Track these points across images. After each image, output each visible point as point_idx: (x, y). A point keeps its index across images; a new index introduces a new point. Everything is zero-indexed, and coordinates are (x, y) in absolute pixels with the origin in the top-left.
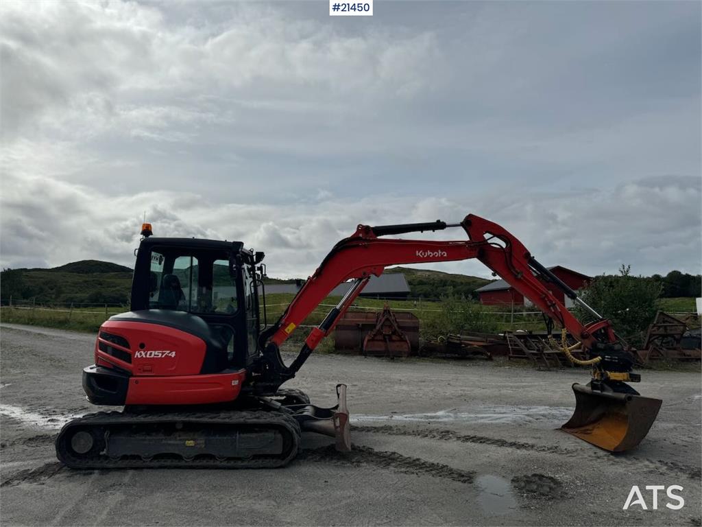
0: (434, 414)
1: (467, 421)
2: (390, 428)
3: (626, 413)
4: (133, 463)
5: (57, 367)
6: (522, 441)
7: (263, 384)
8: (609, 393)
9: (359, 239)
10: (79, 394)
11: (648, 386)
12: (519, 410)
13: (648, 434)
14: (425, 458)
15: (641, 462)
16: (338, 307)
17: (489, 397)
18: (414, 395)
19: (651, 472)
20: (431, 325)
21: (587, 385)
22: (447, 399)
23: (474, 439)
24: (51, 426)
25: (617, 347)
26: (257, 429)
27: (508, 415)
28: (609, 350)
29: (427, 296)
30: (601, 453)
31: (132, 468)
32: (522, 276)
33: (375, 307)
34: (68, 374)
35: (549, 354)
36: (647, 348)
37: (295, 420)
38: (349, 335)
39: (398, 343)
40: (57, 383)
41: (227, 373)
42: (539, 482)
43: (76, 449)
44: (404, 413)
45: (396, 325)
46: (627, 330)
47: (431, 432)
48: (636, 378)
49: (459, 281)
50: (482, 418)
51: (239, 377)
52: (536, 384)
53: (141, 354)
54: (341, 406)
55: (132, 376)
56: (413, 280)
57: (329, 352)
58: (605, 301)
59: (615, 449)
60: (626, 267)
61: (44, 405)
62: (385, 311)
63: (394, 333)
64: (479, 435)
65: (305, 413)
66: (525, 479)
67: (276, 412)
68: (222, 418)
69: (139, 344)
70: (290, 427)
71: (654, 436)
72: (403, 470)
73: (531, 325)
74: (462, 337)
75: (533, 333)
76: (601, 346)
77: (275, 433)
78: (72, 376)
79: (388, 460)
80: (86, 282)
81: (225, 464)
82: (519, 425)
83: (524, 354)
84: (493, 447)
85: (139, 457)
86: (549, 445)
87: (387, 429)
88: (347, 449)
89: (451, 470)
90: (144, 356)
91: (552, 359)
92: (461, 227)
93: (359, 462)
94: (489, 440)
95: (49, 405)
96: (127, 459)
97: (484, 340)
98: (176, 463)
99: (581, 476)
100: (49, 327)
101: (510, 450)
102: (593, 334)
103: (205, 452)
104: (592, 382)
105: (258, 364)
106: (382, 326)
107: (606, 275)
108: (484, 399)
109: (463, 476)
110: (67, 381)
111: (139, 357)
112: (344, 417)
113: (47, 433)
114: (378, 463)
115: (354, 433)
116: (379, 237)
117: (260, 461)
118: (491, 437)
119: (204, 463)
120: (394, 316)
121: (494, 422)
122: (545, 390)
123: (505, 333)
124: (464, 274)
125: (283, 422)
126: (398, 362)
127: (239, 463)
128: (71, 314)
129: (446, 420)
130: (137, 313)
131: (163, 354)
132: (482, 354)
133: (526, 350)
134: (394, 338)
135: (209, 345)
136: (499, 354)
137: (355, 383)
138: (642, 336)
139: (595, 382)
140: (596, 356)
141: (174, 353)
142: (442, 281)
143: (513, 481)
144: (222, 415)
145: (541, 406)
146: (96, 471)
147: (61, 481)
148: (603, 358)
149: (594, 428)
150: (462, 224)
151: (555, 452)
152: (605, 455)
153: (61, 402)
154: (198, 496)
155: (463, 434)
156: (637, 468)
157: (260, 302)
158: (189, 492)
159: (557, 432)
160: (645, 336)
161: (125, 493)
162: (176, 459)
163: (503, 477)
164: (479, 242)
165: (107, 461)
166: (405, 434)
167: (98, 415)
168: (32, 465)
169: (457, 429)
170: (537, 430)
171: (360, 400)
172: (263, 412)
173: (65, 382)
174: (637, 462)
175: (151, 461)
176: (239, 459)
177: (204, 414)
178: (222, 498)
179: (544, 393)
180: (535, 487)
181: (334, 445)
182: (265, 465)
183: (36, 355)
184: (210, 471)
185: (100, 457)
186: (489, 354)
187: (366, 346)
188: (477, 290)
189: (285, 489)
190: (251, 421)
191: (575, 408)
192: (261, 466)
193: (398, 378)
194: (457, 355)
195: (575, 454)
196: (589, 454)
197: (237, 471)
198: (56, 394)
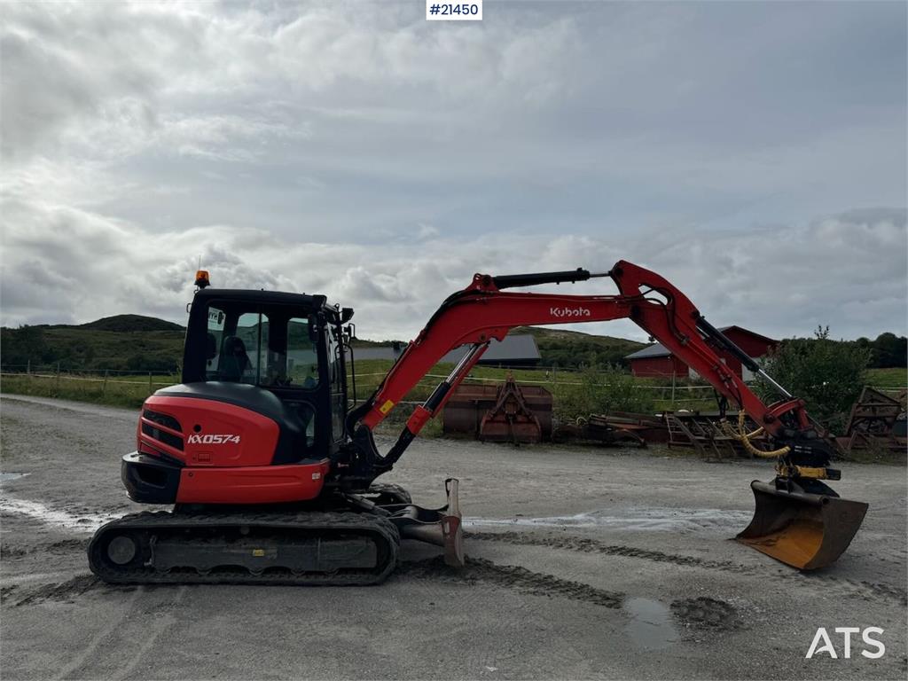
0: (570, 518)
2: (514, 535)
3: (820, 520)
4: (186, 577)
5: (89, 453)
6: (685, 554)
7: (352, 477)
8: (799, 494)
9: (477, 292)
10: (117, 486)
11: (851, 484)
12: (681, 514)
13: (849, 547)
14: (559, 574)
15: (839, 583)
16: (448, 379)
17: (643, 497)
18: (545, 493)
19: (852, 596)
20: (567, 402)
21: (770, 484)
22: (588, 498)
23: (623, 551)
24: (81, 528)
25: (811, 434)
26: (343, 536)
27: (668, 520)
28: (801, 439)
29: (562, 364)
30: (787, 571)
31: (184, 584)
32: (688, 342)
33: (496, 378)
34: (101, 461)
35: (720, 442)
36: (849, 435)
37: (393, 524)
38: (462, 415)
39: (525, 426)
40: (90, 473)
41: (306, 464)
42: (707, 608)
43: (114, 558)
44: (532, 516)
45: (522, 402)
46: (823, 411)
47: (567, 540)
48: (835, 475)
49: (604, 344)
50: (633, 523)
51: (321, 469)
52: (704, 479)
53: (195, 439)
54: (451, 507)
55: (185, 466)
56: (546, 343)
57: (436, 436)
58: (796, 372)
59: (807, 565)
60: (824, 329)
61: (73, 501)
62: (508, 384)
63: (520, 412)
64: (629, 545)
65: (405, 516)
66: (688, 603)
67: (369, 515)
68: (301, 521)
69: (193, 426)
70: (386, 533)
71: (857, 550)
72: (531, 589)
73: (697, 403)
74: (607, 418)
75: (701, 414)
76: (789, 433)
77: (367, 542)
78: (107, 464)
79: (511, 576)
80: (124, 342)
81: (303, 579)
82: (681, 534)
83: (688, 440)
84: (647, 562)
85: (193, 570)
86: (720, 559)
87: (510, 537)
88: (459, 562)
89: (593, 591)
90: (200, 442)
91: (725, 448)
92: (609, 277)
93: (474, 579)
94: (642, 552)
95: (78, 501)
96: (179, 572)
97: (637, 422)
98: (240, 577)
99: (762, 600)
100: (77, 400)
101: (669, 565)
102: (779, 417)
103: (277, 564)
104: (777, 480)
105: (345, 452)
106: (504, 403)
107: (797, 338)
108: (636, 499)
109: (608, 599)
110: (102, 471)
111: (193, 442)
112: (456, 521)
113: (77, 537)
114: (499, 581)
115: (469, 542)
116: (502, 290)
117: (348, 576)
118: (644, 549)
119: (276, 578)
120: (520, 390)
121: (648, 528)
122: (715, 489)
123: (664, 413)
124: (610, 336)
125: (378, 527)
126: (524, 450)
127: (321, 579)
128: (105, 385)
130: (191, 386)
131: (224, 438)
132: (634, 440)
133: (691, 436)
134: (520, 418)
135: (282, 427)
136: (655, 440)
137: (468, 477)
138: (843, 418)
139: (781, 480)
140: (783, 446)
141: (238, 437)
142: (581, 344)
143: (672, 605)
144: (300, 517)
145: (710, 508)
146: (139, 587)
147: (95, 599)
148: (793, 448)
149: (778, 538)
150: (610, 274)
151: (728, 569)
152: (793, 574)
153: (94, 497)
154: (270, 620)
155: (608, 544)
156: (834, 592)
157: (347, 371)
158: (258, 614)
159: (730, 544)
160: (847, 419)
161: (176, 615)
162: (241, 573)
163: (660, 600)
164: (632, 297)
165: (152, 575)
166: (533, 543)
167: (145, 518)
168: (58, 578)
169: (600, 537)
170: (704, 539)
171: (476, 498)
172: (352, 514)
173: (99, 471)
174: (834, 583)
175: (209, 575)
176: (321, 573)
177: (277, 516)
178: (300, 623)
179: (714, 492)
180: (701, 614)
181: (443, 556)
182: (355, 582)
183: (62, 437)
184: (284, 588)
185: (144, 569)
186: (640, 442)
187: (484, 428)
188: (627, 357)
189: (380, 612)
190: (337, 524)
191: (754, 513)
192: (350, 582)
193: (525, 470)
194: (601, 442)
195: (753, 572)
196: (773, 575)
197: (318, 588)
198: (87, 487)
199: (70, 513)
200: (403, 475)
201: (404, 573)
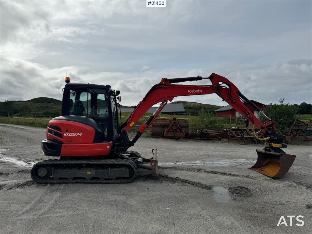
0: (194, 162)
1: (209, 165)
2: (176, 167)
3: (279, 162)
4: (64, 181)
5: (30, 142)
6: (233, 173)
7: (121, 148)
8: (273, 153)
9: (163, 84)
10: (40, 153)
11: (289, 150)
12: (232, 161)
13: (289, 171)
14: (191, 179)
15: (286, 182)
16: (153, 115)
17: (219, 155)
18: (186, 154)
19: (290, 186)
20: (194, 125)
21: (263, 150)
22: (201, 156)
23: (212, 172)
24: (28, 166)
25: (277, 133)
26: (117, 167)
27: (228, 163)
28: (273, 134)
29: (192, 114)
30: (268, 178)
31: (64, 183)
32: (236, 101)
33: (170, 118)
34: (35, 145)
35: (246, 138)
36: (290, 135)
37: (134, 163)
38: (158, 130)
39: (179, 133)
40: (31, 149)
41: (104, 143)
42: (240, 189)
43: (40, 175)
44: (182, 161)
45: (178, 125)
46: (281, 128)
47: (193, 169)
48: (285, 147)
49: (207, 107)
50: (216, 164)
51: (110, 145)
52: (240, 150)
53: (66, 134)
54: (154, 157)
55: (63, 144)
56: (187, 106)
57: (149, 137)
58: (272, 115)
59: (274, 176)
60: (282, 100)
61: (25, 157)
62: (174, 119)
63: (178, 128)
64: (214, 170)
65: (139, 161)
66: (234, 188)
67: (126, 160)
68: (103, 162)
69: (65, 130)
70: (132, 165)
71: (292, 172)
72: (181, 184)
73: (238, 125)
74: (208, 130)
75: (240, 128)
76: (270, 132)
77: (126, 168)
78: (37, 146)
79: (174, 180)
80: (41, 107)
81: (104, 181)
82: (232, 167)
83: (235, 137)
84: (221, 176)
85: (67, 179)
86: (245, 175)
87: (174, 168)
88: (157, 175)
89: (202, 184)
90: (68, 135)
91: (248, 140)
92: (209, 79)
93: (162, 181)
94: (219, 173)
95: (27, 158)
96: (62, 179)
97: (218, 132)
98: (83, 181)
99: (259, 187)
100: (26, 125)
101: (228, 177)
102: (266, 127)
103: (95, 176)
104: (265, 148)
105: (118, 140)
106: (172, 125)
107: (273, 104)
108: (217, 156)
109: (207, 187)
110: (35, 148)
111: (66, 135)
112: (156, 162)
113: (27, 169)
114: (170, 182)
115: (161, 169)
116: (171, 84)
117: (119, 180)
118: (219, 172)
119: (95, 181)
120: (178, 121)
121: (221, 165)
122: (244, 153)
123: (227, 128)
124: (209, 104)
125: (130, 164)
126: (179, 141)
127: (110, 181)
128: (35, 120)
129: (200, 164)
130: (64, 117)
131: (76, 134)
132: (216, 138)
133: (236, 136)
134: (178, 131)
135: (96, 130)
136: (224, 137)
137: (160, 150)
138: (288, 130)
139: (267, 148)
140: (267, 137)
141: (81, 134)
142: (199, 107)
143: (229, 189)
144: (103, 161)
145: (242, 159)
146: (49, 184)
147: (34, 188)
148: (271, 137)
149: (265, 168)
150: (209, 78)
151: (248, 178)
152: (270, 179)
153: (32, 156)
154: (93, 194)
155: (207, 170)
156: (284, 184)
157: (118, 115)
158: (89, 192)
159: (249, 170)
160: (289, 130)
161: (61, 193)
162: (83, 179)
163: (225, 187)
164: (217, 86)
165: (53, 180)
166: (182, 170)
167: (49, 161)
168: (21, 181)
169: (205, 168)
170: (240, 169)
171: (163, 156)
172: (120, 160)
173: (34, 148)
174: (283, 182)
175: (72, 180)
176: (110, 179)
177: (95, 160)
178: (103, 195)
179: (243, 154)
180: (238, 191)
181: (151, 174)
182: (122, 182)
183: (21, 137)
184: (98, 184)
185: (50, 178)
186: (219, 138)
187: (165, 134)
188: (215, 111)
189: (130, 191)
190: (115, 163)
191: (257, 160)
192: (120, 182)
193: (179, 147)
194: (205, 138)
195: (256, 178)
196: (263, 179)
197: (109, 184)
198: (30, 153)
199: (24, 161)
200: (138, 149)
201: (139, 179)
